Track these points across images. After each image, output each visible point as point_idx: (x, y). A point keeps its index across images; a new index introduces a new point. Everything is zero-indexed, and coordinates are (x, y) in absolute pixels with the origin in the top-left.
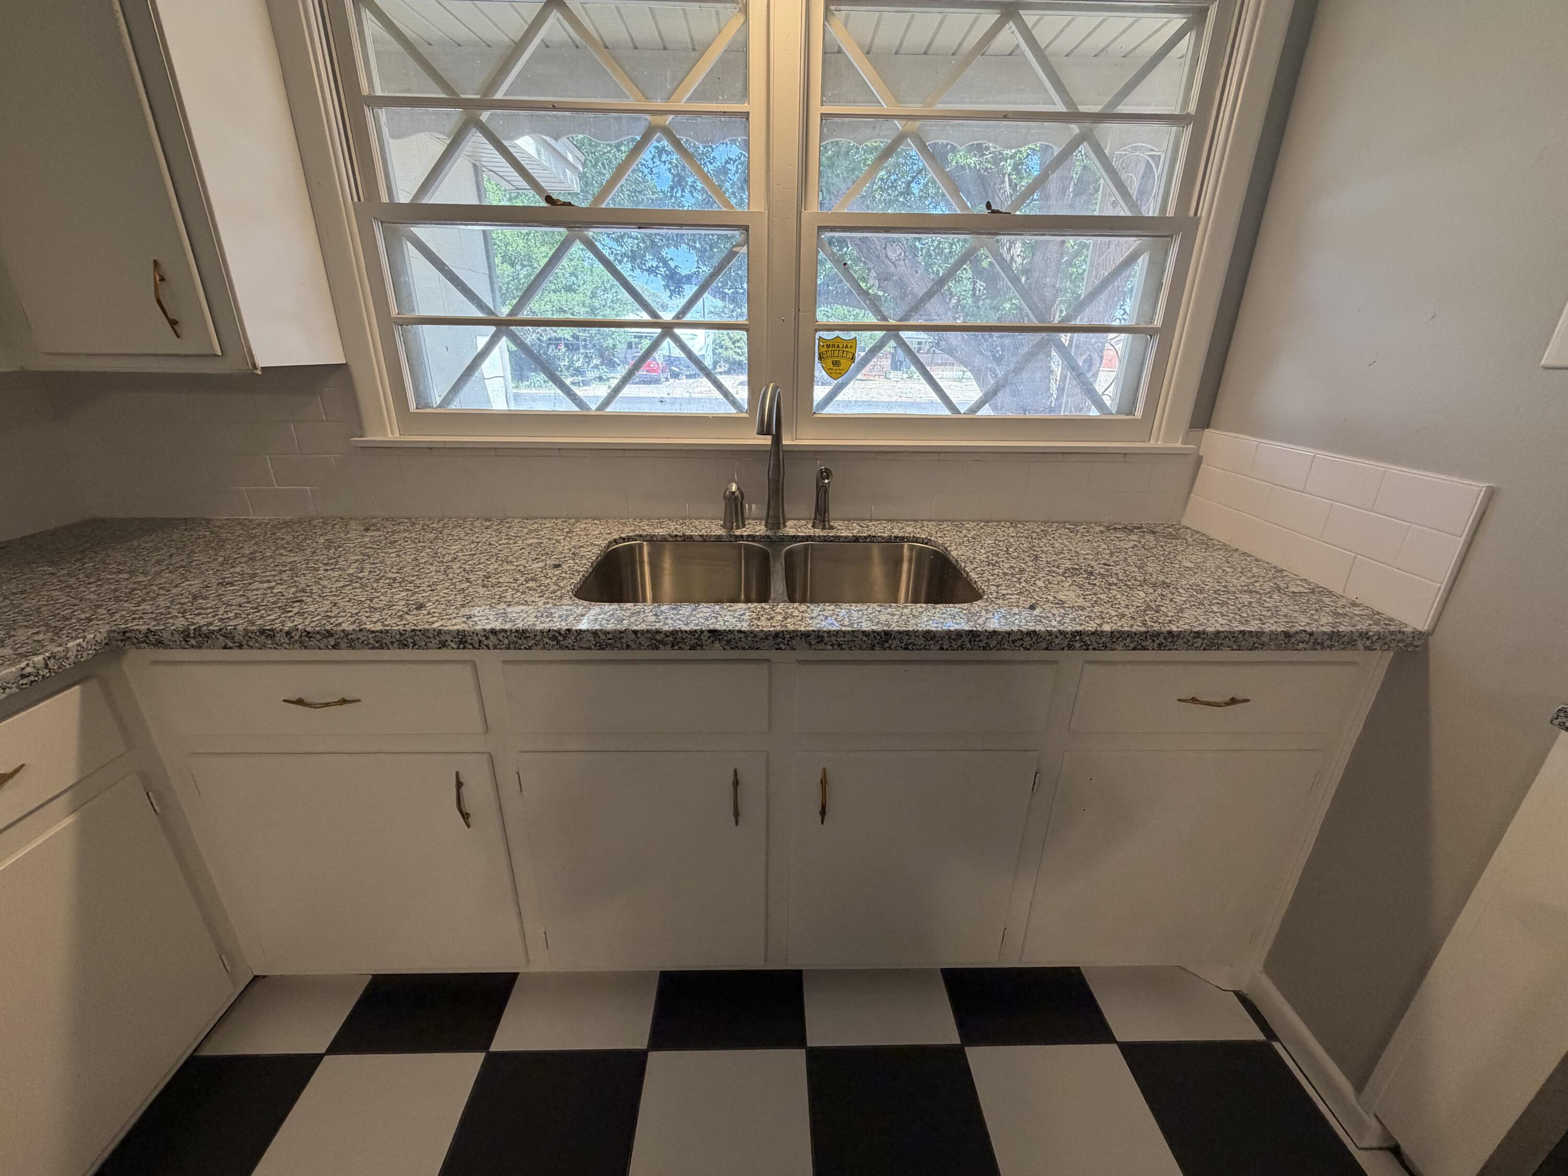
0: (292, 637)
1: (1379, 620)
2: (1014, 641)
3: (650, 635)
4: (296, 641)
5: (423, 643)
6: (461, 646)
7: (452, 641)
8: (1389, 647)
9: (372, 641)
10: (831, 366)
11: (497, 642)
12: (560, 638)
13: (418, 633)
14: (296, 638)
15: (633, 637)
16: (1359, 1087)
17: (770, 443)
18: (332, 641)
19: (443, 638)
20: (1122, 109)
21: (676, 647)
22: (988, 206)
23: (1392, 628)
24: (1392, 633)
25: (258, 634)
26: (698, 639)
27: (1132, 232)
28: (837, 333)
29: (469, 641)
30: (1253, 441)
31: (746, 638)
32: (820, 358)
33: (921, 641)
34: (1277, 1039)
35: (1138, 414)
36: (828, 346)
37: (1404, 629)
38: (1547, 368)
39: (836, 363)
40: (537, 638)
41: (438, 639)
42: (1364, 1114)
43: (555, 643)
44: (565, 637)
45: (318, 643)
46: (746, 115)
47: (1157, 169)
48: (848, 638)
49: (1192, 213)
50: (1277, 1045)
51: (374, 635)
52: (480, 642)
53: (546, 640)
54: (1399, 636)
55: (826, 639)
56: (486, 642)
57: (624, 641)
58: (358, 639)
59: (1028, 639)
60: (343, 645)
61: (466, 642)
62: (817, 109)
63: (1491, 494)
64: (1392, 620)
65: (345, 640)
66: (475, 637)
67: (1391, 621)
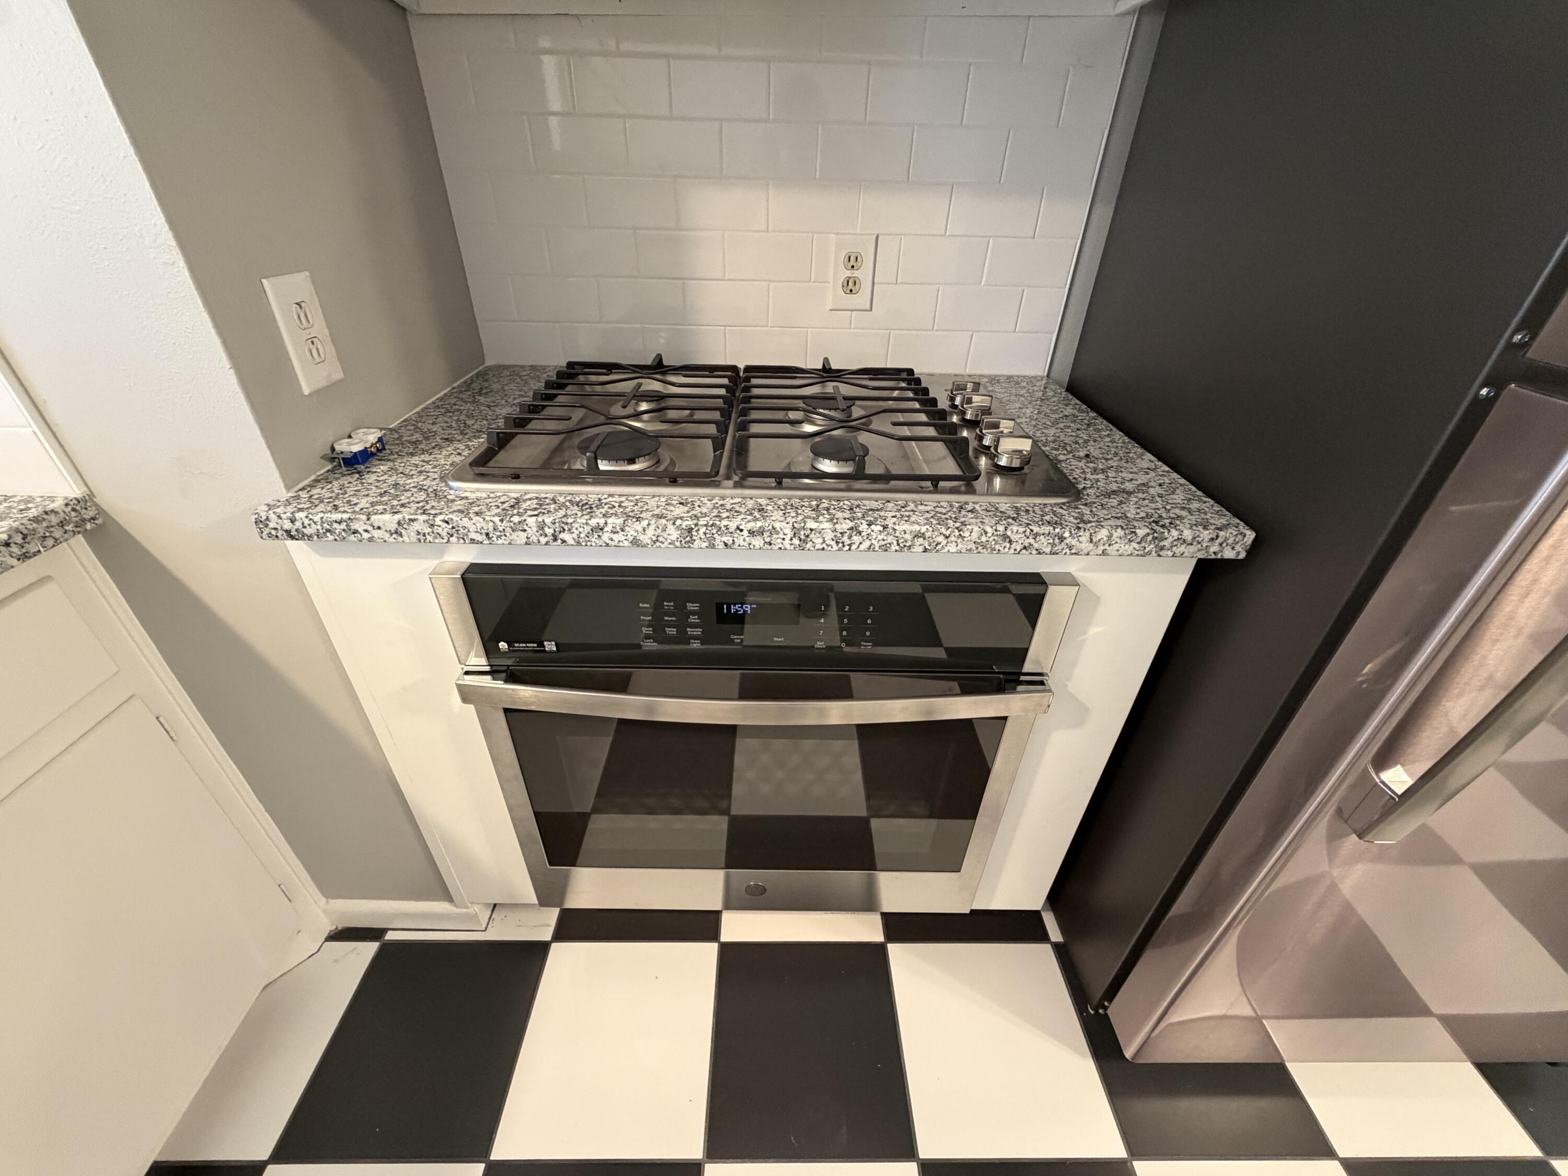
1: (10, 507)
8: (56, 540)
16: (449, 898)
23: (33, 513)
24: (36, 520)
34: (384, 931)
37: (51, 506)
42: (466, 910)
50: (390, 936)
54: (54, 519)
64: (31, 499)
67: (29, 502)
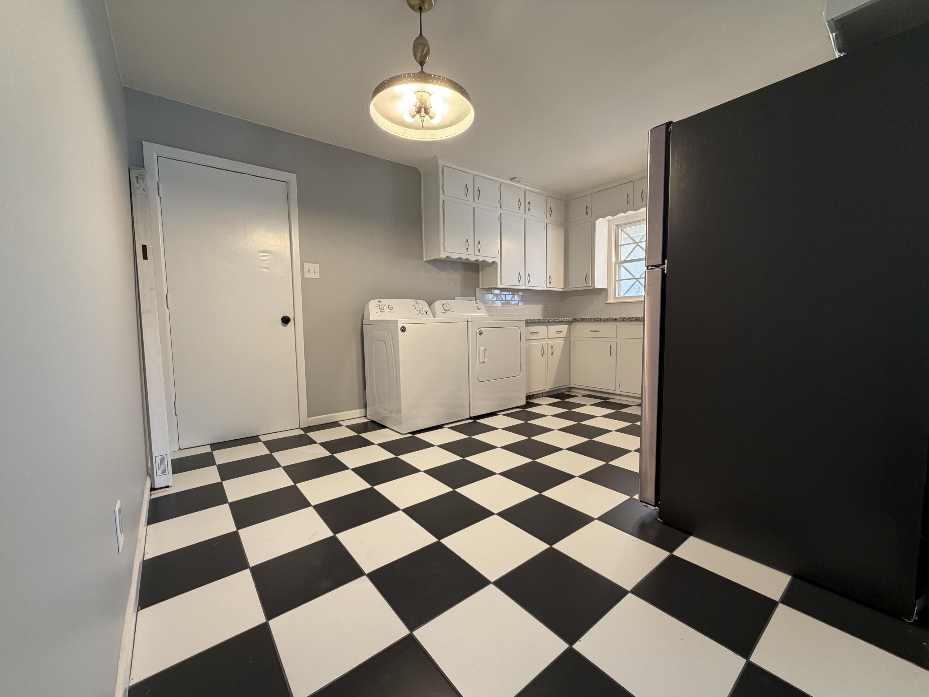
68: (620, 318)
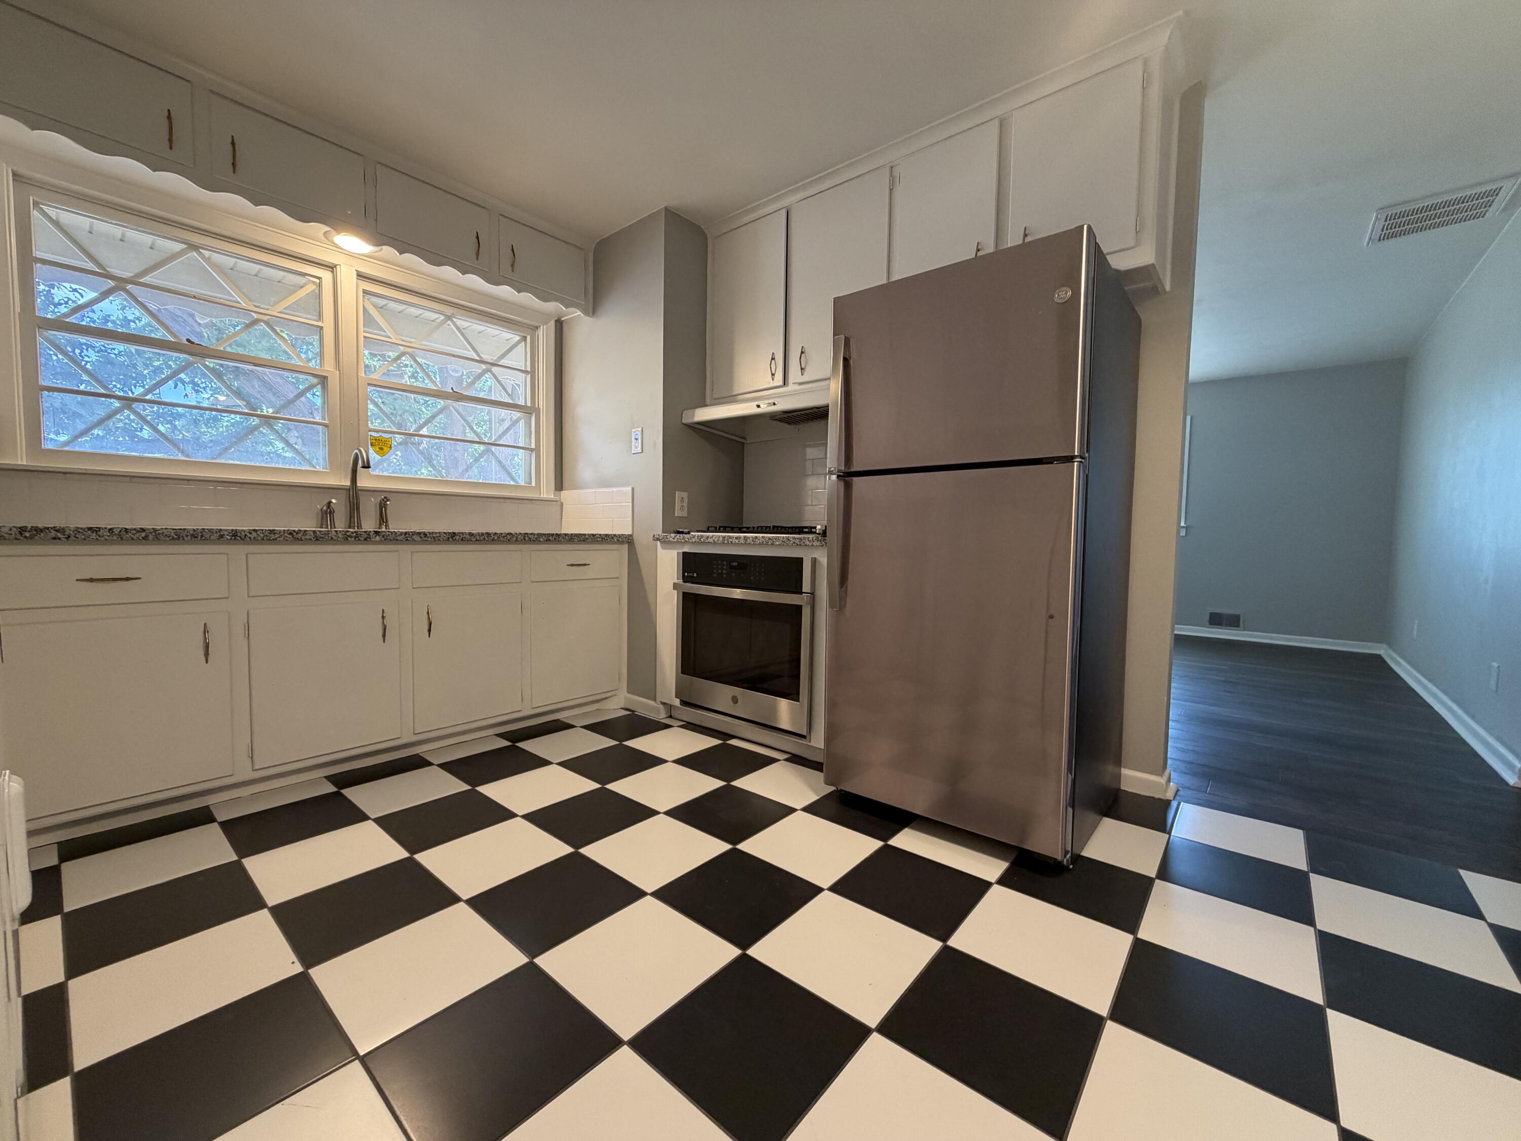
0: (113, 532)
2: (504, 537)
3: (344, 533)
4: (116, 534)
5: (208, 536)
6: (233, 538)
7: (227, 535)
8: (623, 539)
9: (173, 534)
10: (378, 449)
11: (256, 536)
12: (295, 534)
13: (206, 530)
14: (116, 532)
15: (335, 533)
16: (655, 699)
17: (349, 484)
18: (143, 534)
19: (222, 533)
20: (501, 363)
21: (357, 539)
22: (452, 389)
23: (622, 534)
25: (86, 530)
26: (369, 535)
27: (516, 410)
28: (380, 434)
29: (239, 535)
30: (578, 491)
31: (392, 534)
32: (371, 445)
33: (468, 536)
35: (533, 484)
36: (376, 440)
37: (626, 534)
38: (634, 454)
39: (381, 449)
40: (281, 534)
41: (219, 533)
43: (291, 536)
44: (297, 533)
45: (132, 536)
46: (321, 328)
47: (519, 388)
48: (438, 535)
49: (537, 406)
51: (175, 531)
52: (246, 535)
53: (286, 535)
54: (625, 536)
55: (428, 535)
56: (249, 536)
57: (330, 535)
58: (163, 533)
59: (509, 536)
60: (151, 537)
61: (237, 535)
62: (362, 334)
63: (633, 489)
64: (621, 532)
65: (154, 534)
66: (243, 533)
68: (255, 531)
